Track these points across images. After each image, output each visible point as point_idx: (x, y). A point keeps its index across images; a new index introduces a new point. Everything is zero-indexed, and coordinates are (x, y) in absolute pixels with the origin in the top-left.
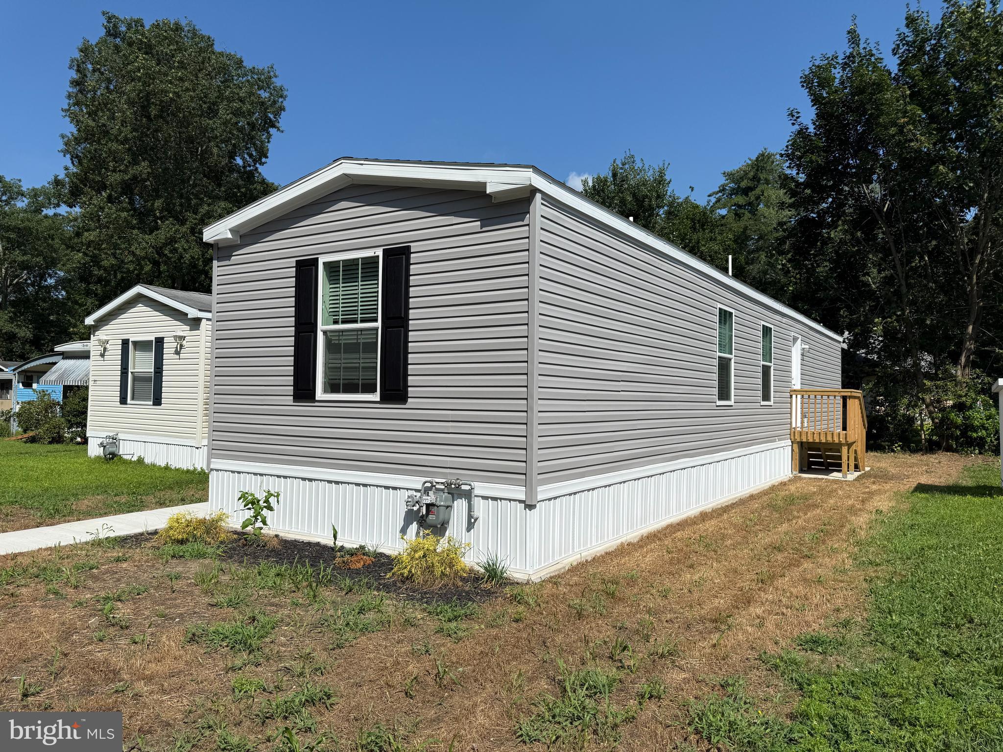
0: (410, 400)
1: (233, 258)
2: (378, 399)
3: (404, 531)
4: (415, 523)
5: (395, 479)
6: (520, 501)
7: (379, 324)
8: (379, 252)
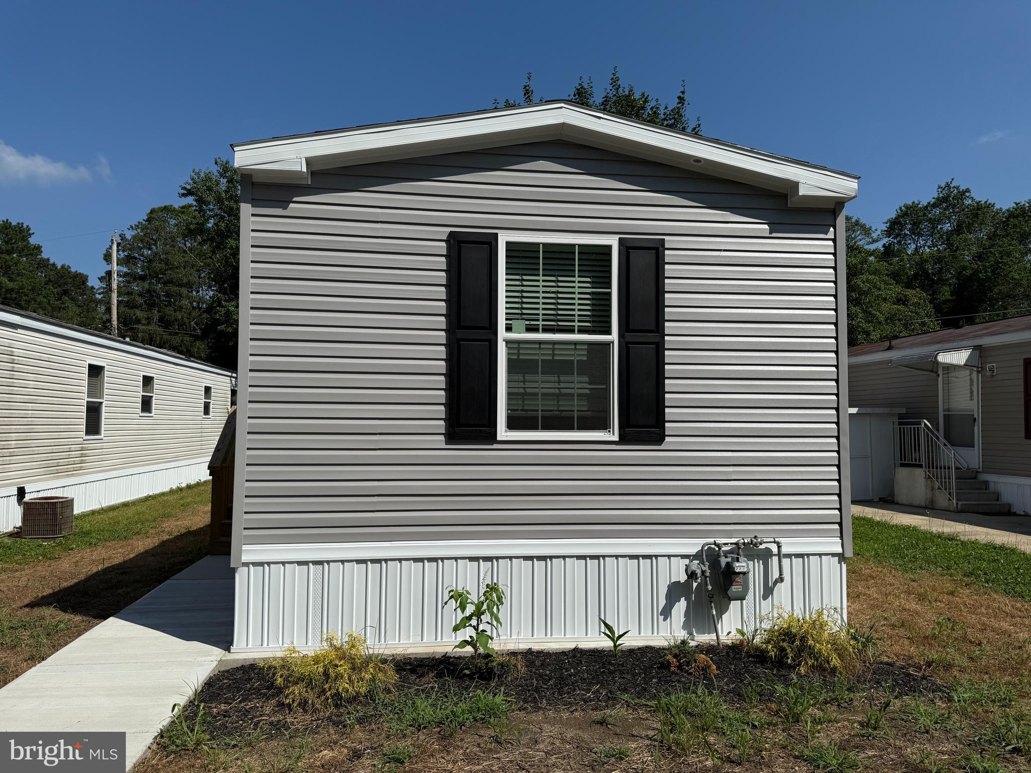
0: (667, 439)
1: (291, 205)
2: (616, 438)
3: (666, 612)
4: (683, 599)
5: (650, 545)
6: (834, 555)
7: (614, 337)
8: (613, 241)
